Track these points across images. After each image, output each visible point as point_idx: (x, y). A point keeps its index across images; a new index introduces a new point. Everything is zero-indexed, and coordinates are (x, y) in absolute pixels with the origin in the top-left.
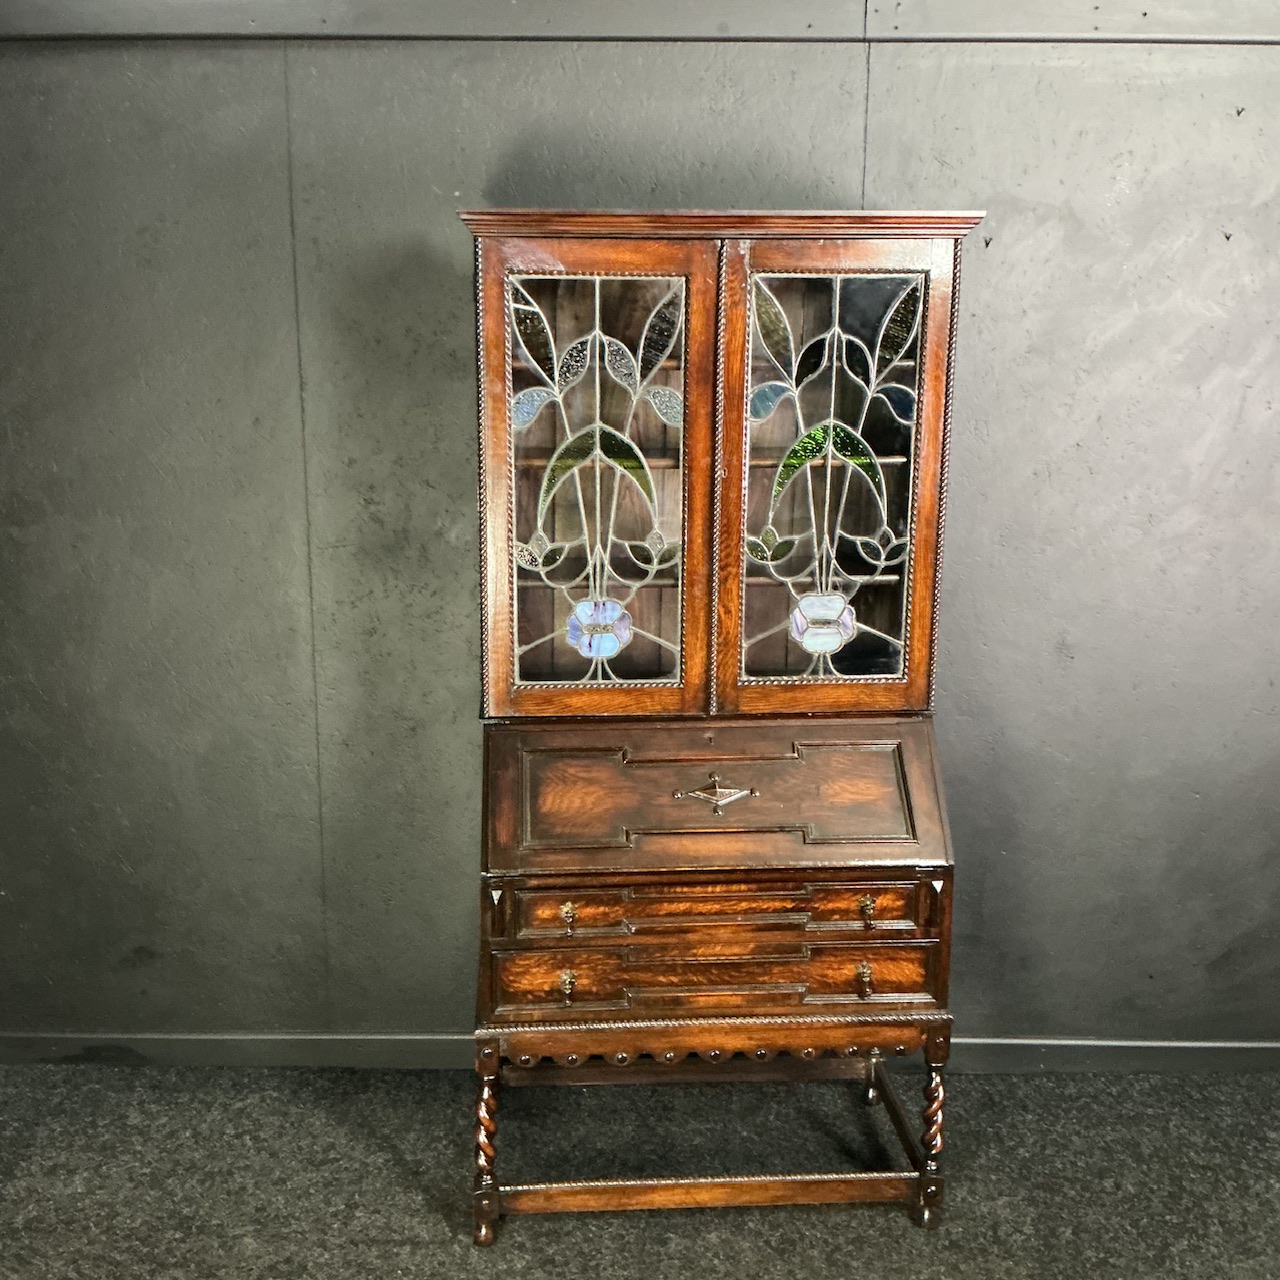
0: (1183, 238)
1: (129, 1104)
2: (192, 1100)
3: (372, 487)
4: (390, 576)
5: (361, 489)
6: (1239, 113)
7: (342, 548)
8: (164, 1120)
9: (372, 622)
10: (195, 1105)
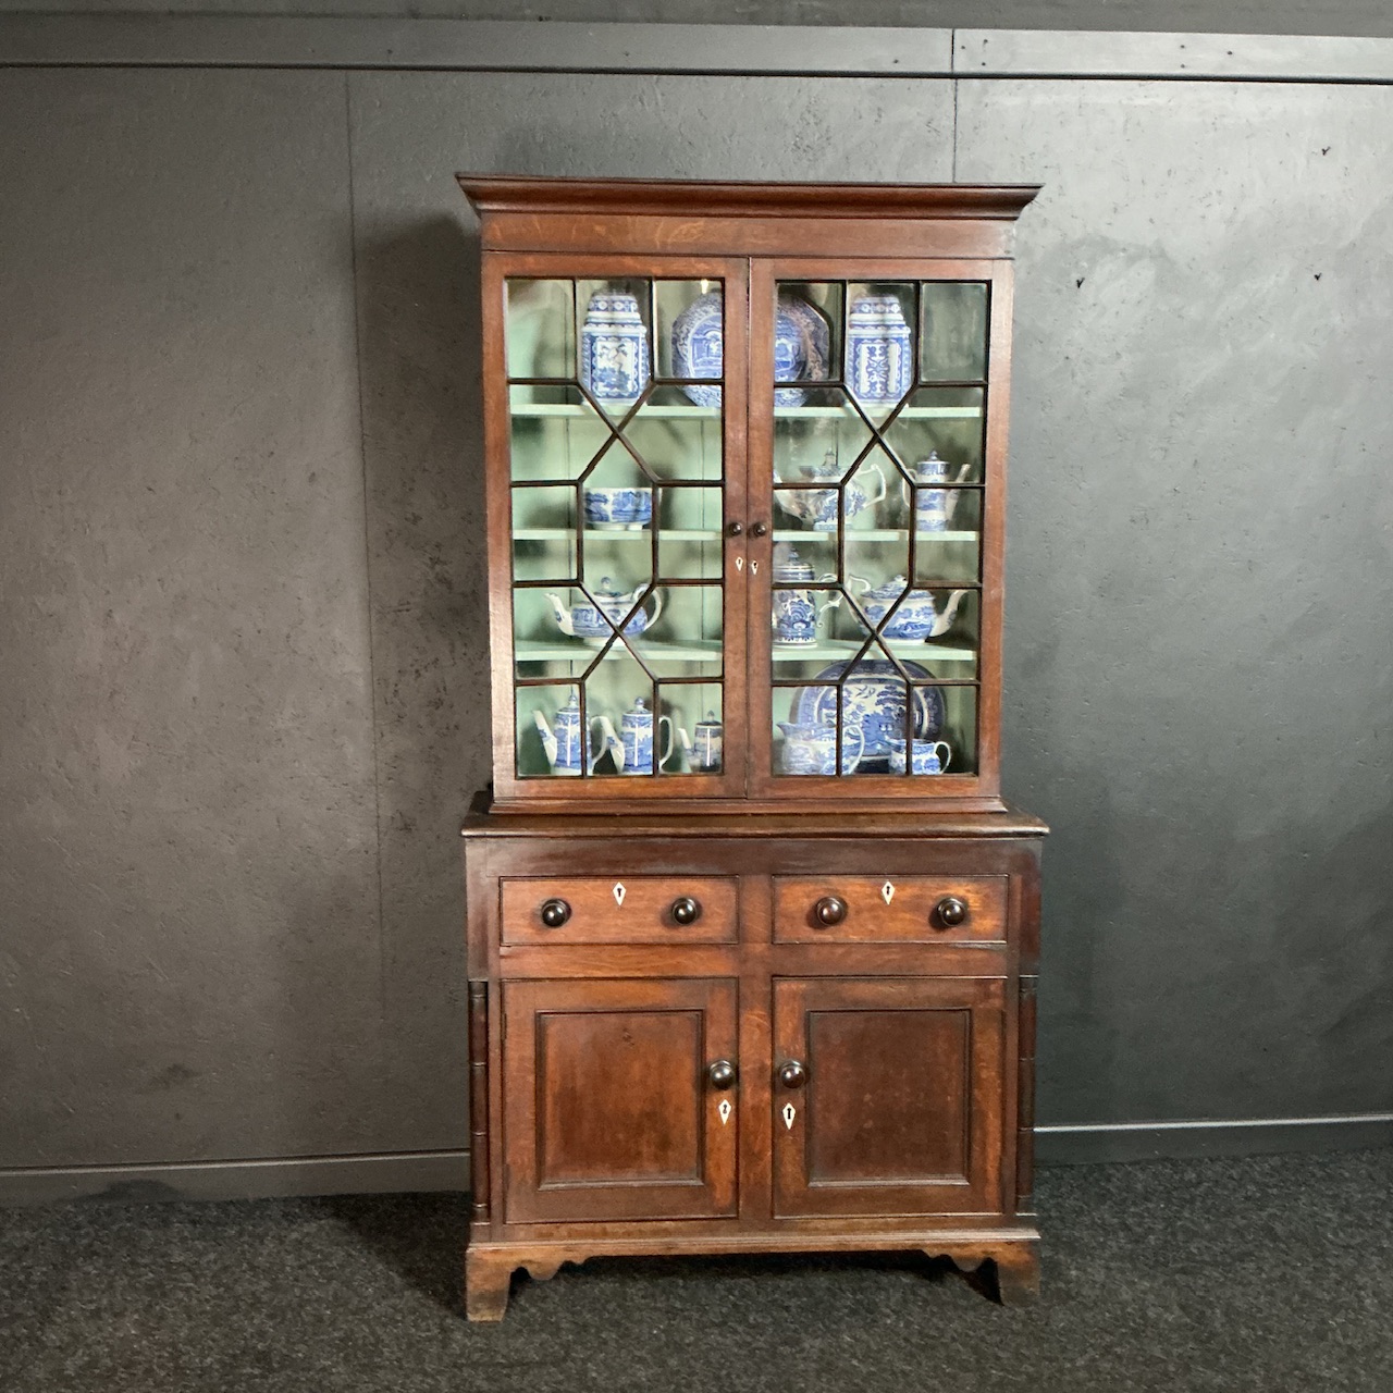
0: (1273, 277)
1: (169, 1242)
2: (241, 1234)
3: (438, 546)
4: (458, 644)
5: (427, 548)
6: (1324, 152)
7: (405, 613)
8: (212, 1256)
9: (438, 691)
10: (246, 1238)
